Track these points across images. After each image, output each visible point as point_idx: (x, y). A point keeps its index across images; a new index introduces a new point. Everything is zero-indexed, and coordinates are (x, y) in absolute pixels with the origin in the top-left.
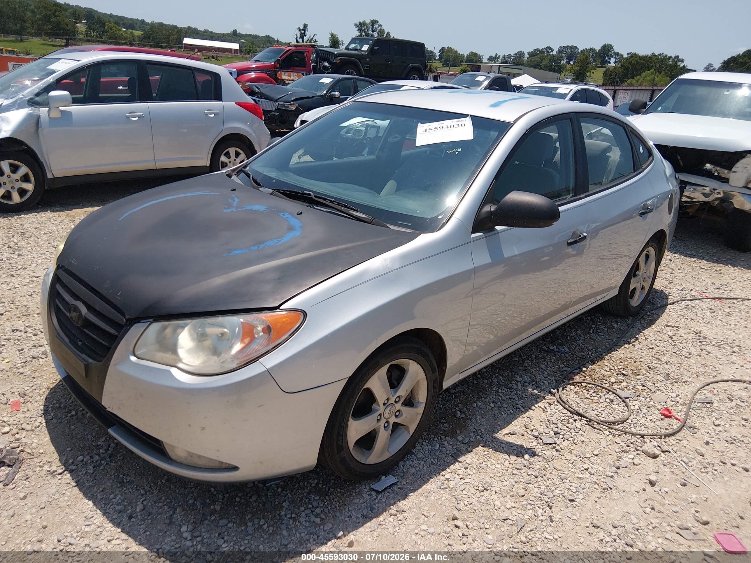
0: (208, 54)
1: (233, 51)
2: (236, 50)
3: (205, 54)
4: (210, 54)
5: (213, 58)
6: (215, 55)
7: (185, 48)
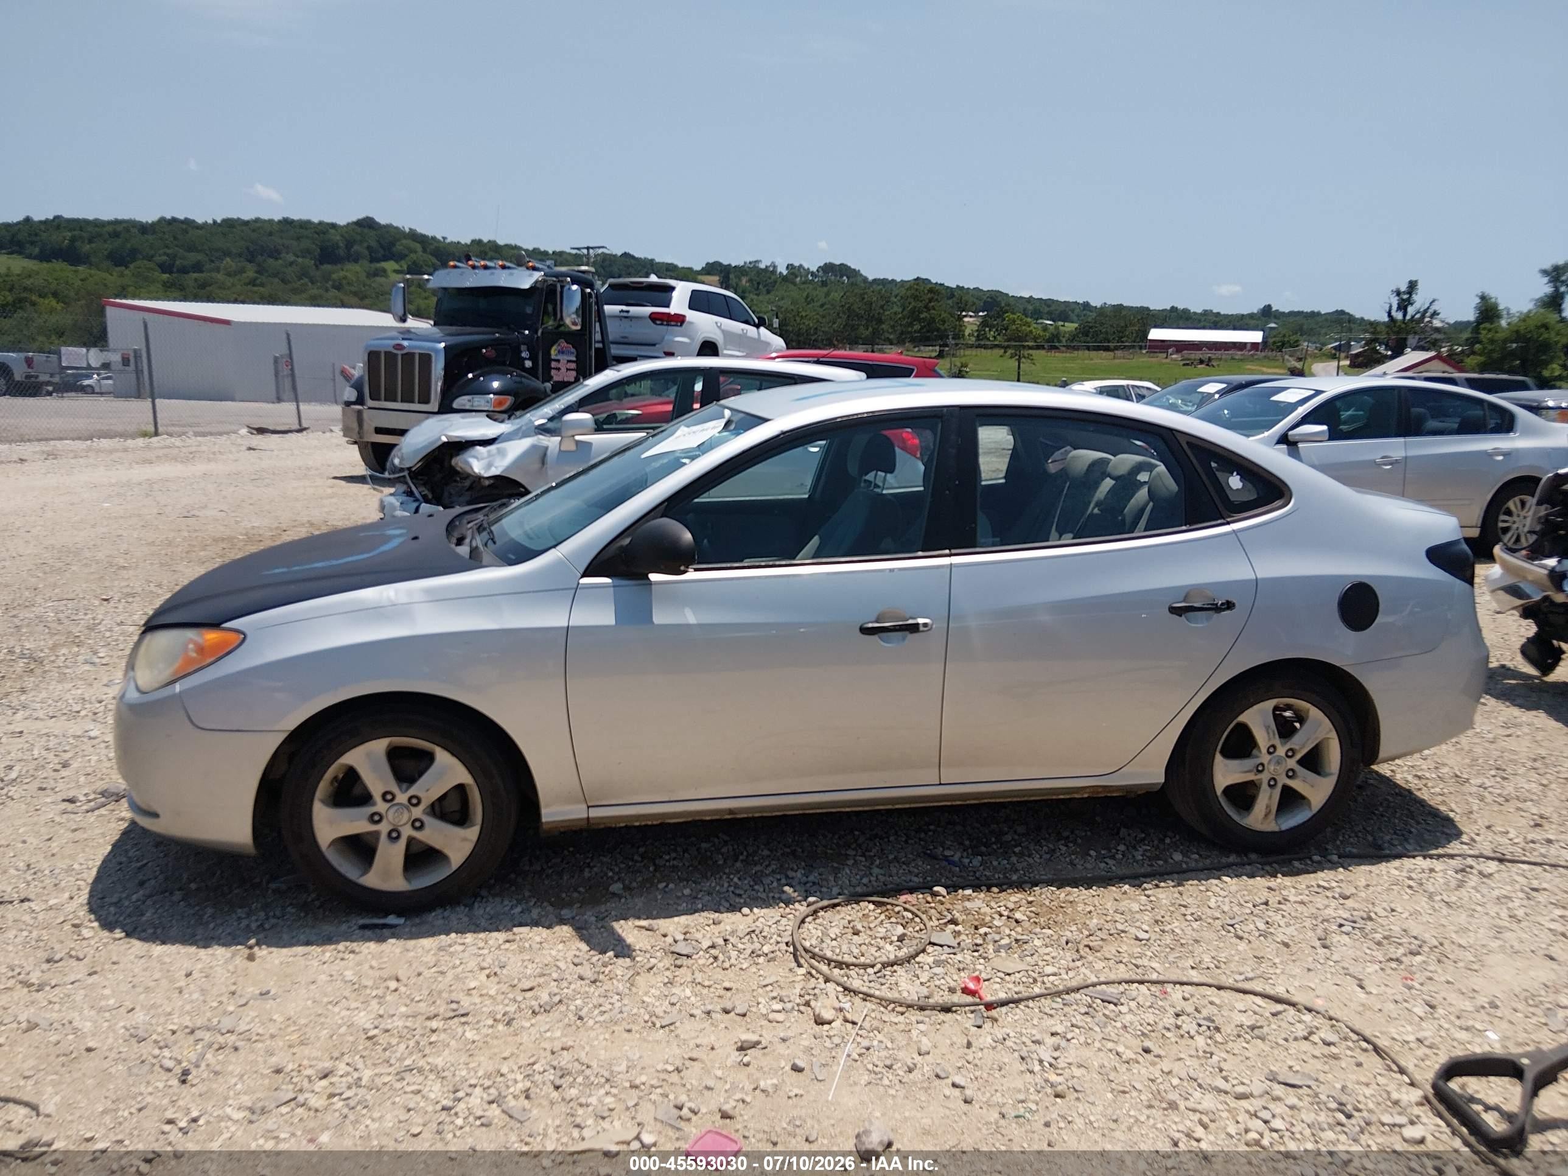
0: (1192, 356)
1: (1249, 347)
2: (1255, 345)
3: (1186, 356)
4: (1197, 355)
5: (1201, 362)
6: (1205, 357)
7: (1150, 347)
